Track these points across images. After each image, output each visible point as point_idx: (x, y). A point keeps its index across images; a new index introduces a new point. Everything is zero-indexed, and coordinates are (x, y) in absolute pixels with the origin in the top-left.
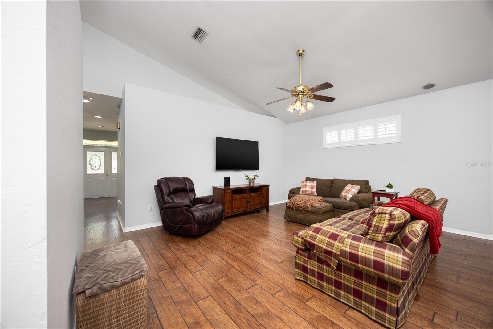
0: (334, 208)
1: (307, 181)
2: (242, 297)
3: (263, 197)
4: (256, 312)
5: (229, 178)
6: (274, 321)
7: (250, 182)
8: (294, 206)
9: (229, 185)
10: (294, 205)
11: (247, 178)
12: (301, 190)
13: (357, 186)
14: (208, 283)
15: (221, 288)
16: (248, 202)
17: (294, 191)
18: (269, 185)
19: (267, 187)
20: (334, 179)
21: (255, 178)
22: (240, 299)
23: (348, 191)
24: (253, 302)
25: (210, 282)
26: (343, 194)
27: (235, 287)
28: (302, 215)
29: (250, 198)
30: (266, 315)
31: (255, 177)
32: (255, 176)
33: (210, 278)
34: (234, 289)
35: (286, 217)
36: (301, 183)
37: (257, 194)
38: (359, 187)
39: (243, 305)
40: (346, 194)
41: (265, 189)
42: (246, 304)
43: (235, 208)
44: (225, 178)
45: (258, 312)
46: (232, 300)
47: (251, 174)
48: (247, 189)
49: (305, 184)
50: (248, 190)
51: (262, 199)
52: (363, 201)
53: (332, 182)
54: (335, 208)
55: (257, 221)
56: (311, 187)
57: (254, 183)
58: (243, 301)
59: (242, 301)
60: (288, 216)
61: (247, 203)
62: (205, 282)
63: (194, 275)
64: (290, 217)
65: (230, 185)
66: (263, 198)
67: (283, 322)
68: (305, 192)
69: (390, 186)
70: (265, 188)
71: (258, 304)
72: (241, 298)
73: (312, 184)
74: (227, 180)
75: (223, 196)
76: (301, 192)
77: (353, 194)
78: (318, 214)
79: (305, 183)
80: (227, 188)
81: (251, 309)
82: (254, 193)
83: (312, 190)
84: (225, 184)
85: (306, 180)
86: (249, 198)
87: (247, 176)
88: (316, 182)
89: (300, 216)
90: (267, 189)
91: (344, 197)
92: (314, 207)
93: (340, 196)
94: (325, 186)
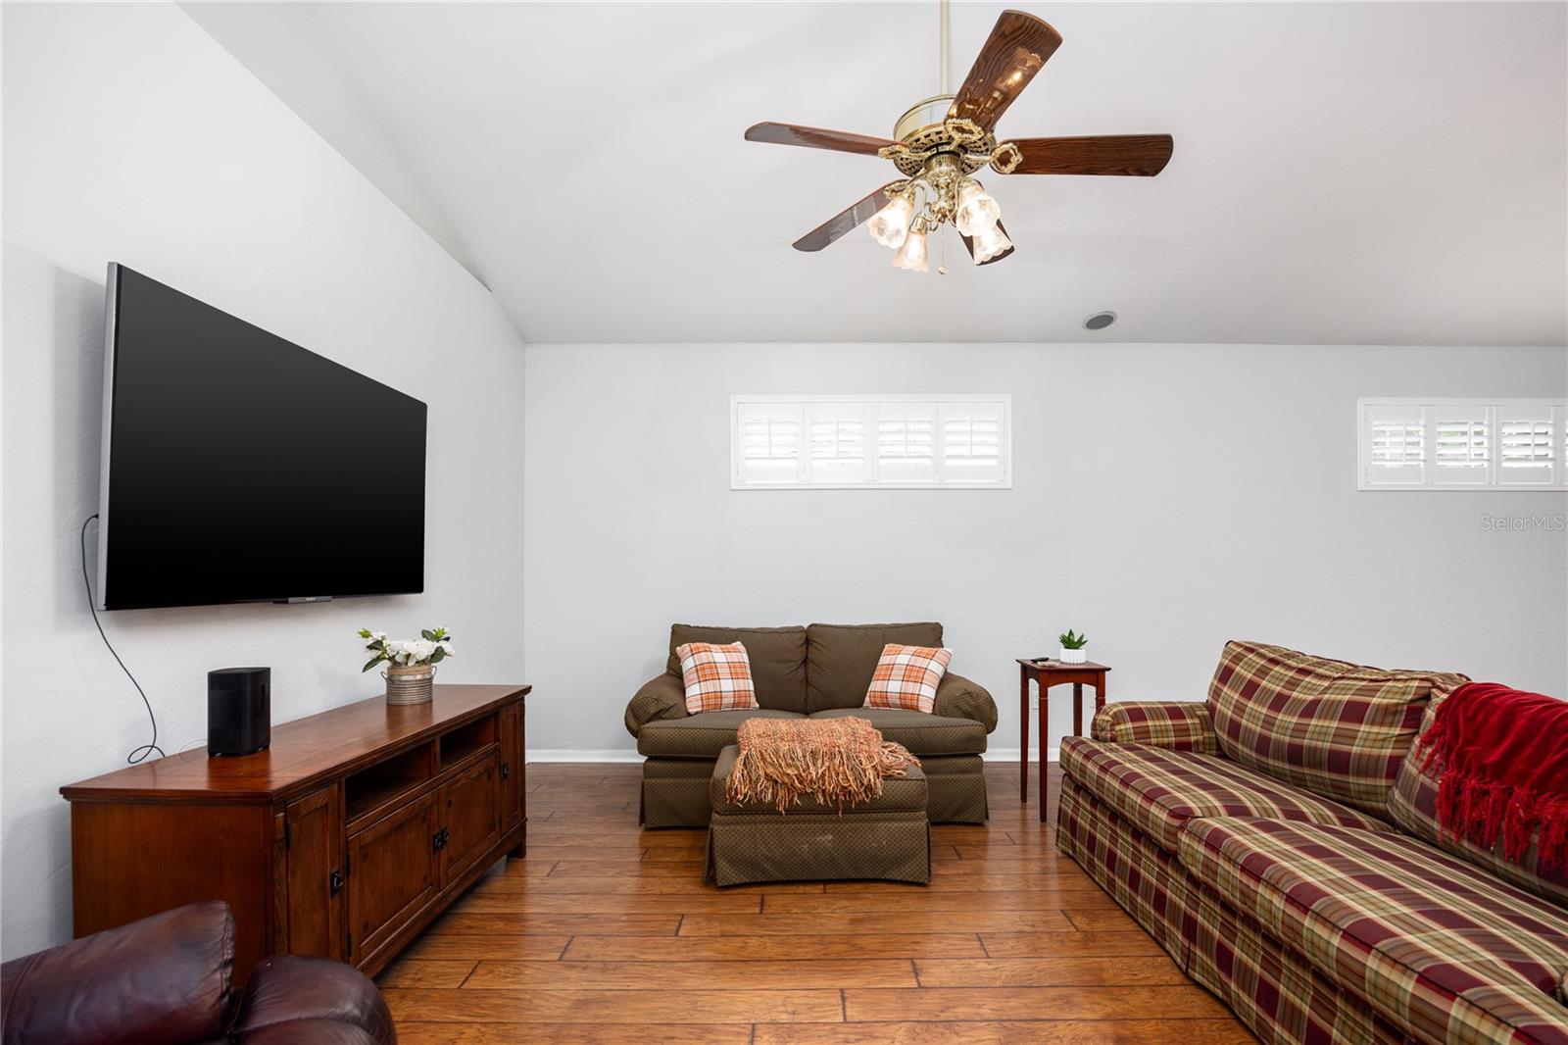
1: (710, 645)
7: (395, 685)
12: (689, 693)
16: (438, 843)
17: (662, 706)
18: (528, 690)
20: (811, 625)
26: (883, 686)
28: (824, 832)
29: (451, 804)
32: (432, 636)
37: (481, 767)
38: (947, 650)
40: (911, 688)
41: (512, 721)
44: (225, 682)
49: (705, 660)
50: (438, 748)
51: (502, 787)
56: (732, 671)
60: (737, 861)
61: (435, 851)
64: (745, 864)
66: (505, 776)
68: (712, 702)
70: (510, 710)
73: (731, 657)
77: (937, 683)
82: (464, 763)
84: (219, 739)
86: (443, 810)
87: (375, 645)
88: (739, 643)
89: (818, 839)
90: (518, 716)
91: (898, 702)
92: (900, 779)
93: (867, 699)
94: (783, 661)
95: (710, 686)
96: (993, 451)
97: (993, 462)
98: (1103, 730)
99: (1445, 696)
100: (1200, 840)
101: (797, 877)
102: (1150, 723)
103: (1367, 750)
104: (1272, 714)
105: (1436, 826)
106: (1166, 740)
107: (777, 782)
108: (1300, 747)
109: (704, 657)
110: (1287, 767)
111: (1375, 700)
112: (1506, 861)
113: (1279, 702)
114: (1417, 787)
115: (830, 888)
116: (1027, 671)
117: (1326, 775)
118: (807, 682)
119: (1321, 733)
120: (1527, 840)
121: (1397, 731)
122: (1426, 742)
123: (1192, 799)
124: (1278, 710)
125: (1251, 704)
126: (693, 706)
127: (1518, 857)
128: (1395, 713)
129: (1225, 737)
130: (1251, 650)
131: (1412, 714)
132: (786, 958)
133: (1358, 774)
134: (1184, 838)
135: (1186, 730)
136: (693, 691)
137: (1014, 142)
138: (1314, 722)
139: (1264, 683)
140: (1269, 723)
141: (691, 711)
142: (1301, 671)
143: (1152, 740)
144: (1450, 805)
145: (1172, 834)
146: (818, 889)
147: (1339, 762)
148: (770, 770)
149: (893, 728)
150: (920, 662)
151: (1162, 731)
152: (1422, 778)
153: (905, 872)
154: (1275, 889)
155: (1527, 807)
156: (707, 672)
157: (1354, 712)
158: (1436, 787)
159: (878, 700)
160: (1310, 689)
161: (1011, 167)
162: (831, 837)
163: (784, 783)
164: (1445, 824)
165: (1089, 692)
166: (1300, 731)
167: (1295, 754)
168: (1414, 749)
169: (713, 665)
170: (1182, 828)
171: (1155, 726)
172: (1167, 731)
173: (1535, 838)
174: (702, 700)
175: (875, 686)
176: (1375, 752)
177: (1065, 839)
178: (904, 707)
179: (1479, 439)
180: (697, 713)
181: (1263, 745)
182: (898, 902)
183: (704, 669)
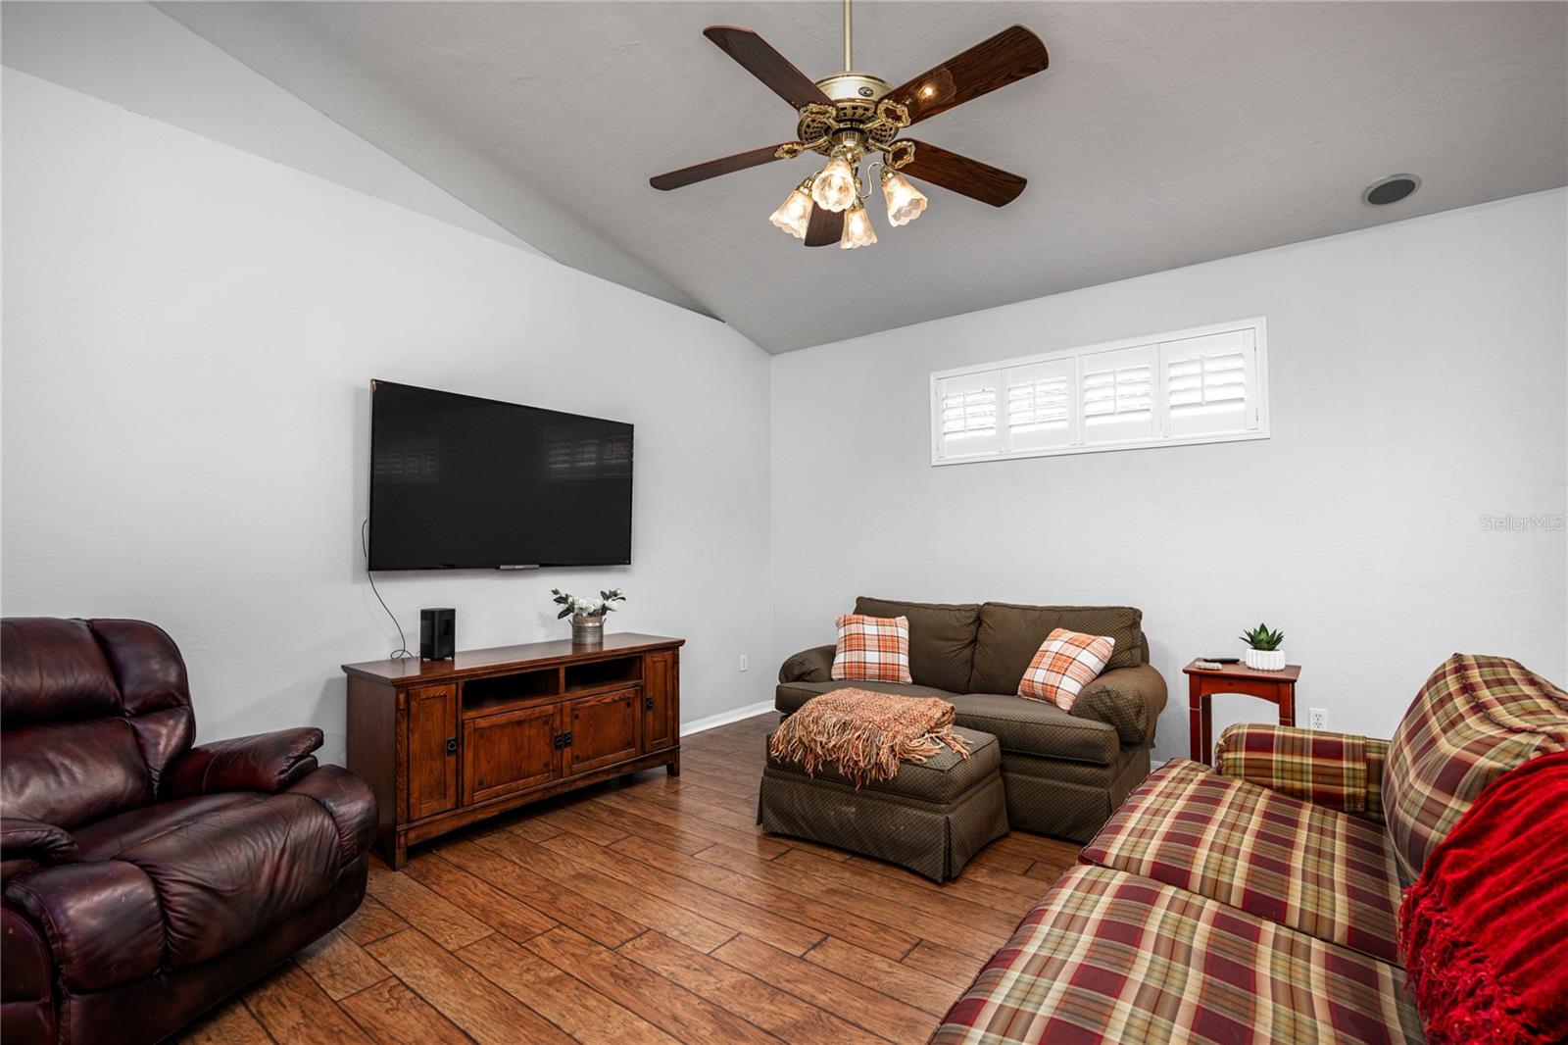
0: (1003, 752)
1: (866, 617)
2: (718, 986)
3: (648, 705)
4: (779, 1023)
5: (452, 612)
6: (844, 1037)
7: (578, 630)
8: (810, 757)
9: (452, 653)
10: (808, 750)
11: (562, 607)
12: (837, 661)
13: (1101, 639)
14: (593, 966)
15: (648, 974)
16: (561, 742)
17: (807, 671)
18: (682, 642)
19: (673, 648)
20: (988, 604)
21: (604, 609)
22: (717, 992)
23: (1060, 663)
24: (761, 995)
25: (600, 963)
26: (1037, 675)
27: (688, 961)
28: (848, 804)
29: (577, 717)
30: (813, 1023)
31: (609, 603)
32: (605, 596)
33: (593, 949)
34: (687, 968)
35: (767, 812)
36: (837, 624)
37: (617, 695)
38: (1112, 641)
39: (731, 1008)
40: (1053, 679)
41: (660, 666)
42: (740, 1004)
43: (481, 783)
44: (428, 616)
45: (786, 1019)
46: (698, 1007)
47: (585, 586)
48: (557, 670)
50: (562, 674)
51: (643, 716)
52: (1138, 713)
53: (980, 616)
54: (1009, 753)
55: (606, 851)
56: (886, 644)
57: (601, 636)
58: (726, 997)
59: (723, 998)
60: (780, 813)
61: (557, 747)
62: (582, 965)
63: (530, 948)
64: (785, 816)
65: (457, 650)
66: (649, 708)
67: (871, 1036)
68: (855, 671)
69: (1265, 640)
70: (658, 657)
71: (779, 997)
72: (718, 989)
73: (888, 631)
74: (439, 627)
75: (397, 722)
76: (837, 673)
77: (1087, 677)
78: (939, 801)
79: (854, 629)
80: (439, 671)
81: (759, 1014)
82: (595, 690)
83: (889, 658)
84: (427, 650)
85: (856, 612)
86: (567, 719)
87: (561, 600)
88: (904, 618)
89: (843, 809)
90: (669, 664)
91: (1041, 693)
92: (917, 765)
93: (1020, 688)
94: (947, 640)
95: (855, 656)
96: (1240, 396)
102: (1275, 757)
106: (1298, 785)
132: (739, 897)
135: (1337, 776)
136: (839, 659)
137: (916, 143)
141: (834, 677)
143: (1274, 780)
149: (996, 719)
151: (1293, 771)
156: (855, 643)
159: (1027, 689)
161: (900, 164)
162: (854, 809)
169: (862, 636)
171: (1282, 762)
172: (1302, 772)
174: (845, 668)
175: (1028, 673)
178: (1046, 700)
180: (839, 680)
182: (894, 889)
183: (851, 639)
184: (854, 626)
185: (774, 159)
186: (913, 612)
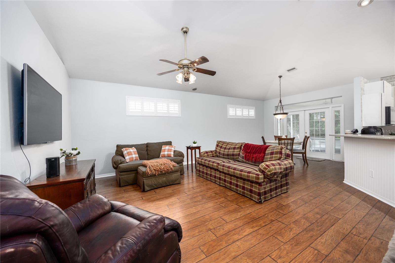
1: (129, 148)
13: (174, 146)
23: (169, 150)
26: (165, 153)
35: (146, 187)
40: (167, 153)
53: (147, 145)
88: (134, 147)
91: (167, 156)
93: (161, 156)
94: (143, 150)
95: (131, 156)
96: (178, 110)
97: (178, 112)
98: (202, 155)
99: (244, 145)
100: (221, 166)
101: (159, 187)
102: (209, 154)
103: (236, 153)
104: (224, 150)
105: (244, 160)
107: (156, 170)
108: (229, 154)
109: (128, 151)
110: (227, 157)
111: (237, 147)
112: (251, 162)
113: (225, 148)
114: (242, 156)
115: (165, 187)
116: (188, 148)
117: (232, 157)
118: (148, 154)
119: (231, 152)
120: (253, 160)
121: (239, 150)
122: (242, 151)
123: (219, 162)
124: (225, 149)
125: (221, 149)
126: (128, 161)
127: (252, 162)
128: (239, 148)
129: (218, 154)
130: (221, 142)
131: (241, 148)
133: (235, 156)
134: (219, 166)
135: (213, 154)
136: (127, 158)
137: (196, 68)
138: (230, 150)
139: (223, 146)
140: (224, 151)
141: (127, 162)
142: (227, 144)
144: (245, 157)
145: (217, 166)
146: (163, 188)
147: (233, 155)
148: (154, 168)
149: (171, 159)
150: (170, 148)
151: (210, 155)
152: (242, 155)
153: (177, 182)
154: (232, 169)
155: (252, 156)
156: (129, 154)
157: (234, 148)
158: (244, 156)
159: (163, 156)
160: (229, 146)
161: (195, 71)
162: (165, 178)
163: (157, 170)
164: (245, 160)
165: (197, 151)
166: (228, 152)
167: (228, 155)
168: (241, 152)
169: (131, 152)
170: (219, 165)
173: (253, 159)
174: (129, 159)
175: (162, 153)
176: (237, 153)
177: (198, 173)
178: (168, 156)
179: (240, 111)
180: (129, 162)
181: (224, 155)
183: (129, 153)
184: (128, 150)
185: (175, 71)
186: (136, 146)
